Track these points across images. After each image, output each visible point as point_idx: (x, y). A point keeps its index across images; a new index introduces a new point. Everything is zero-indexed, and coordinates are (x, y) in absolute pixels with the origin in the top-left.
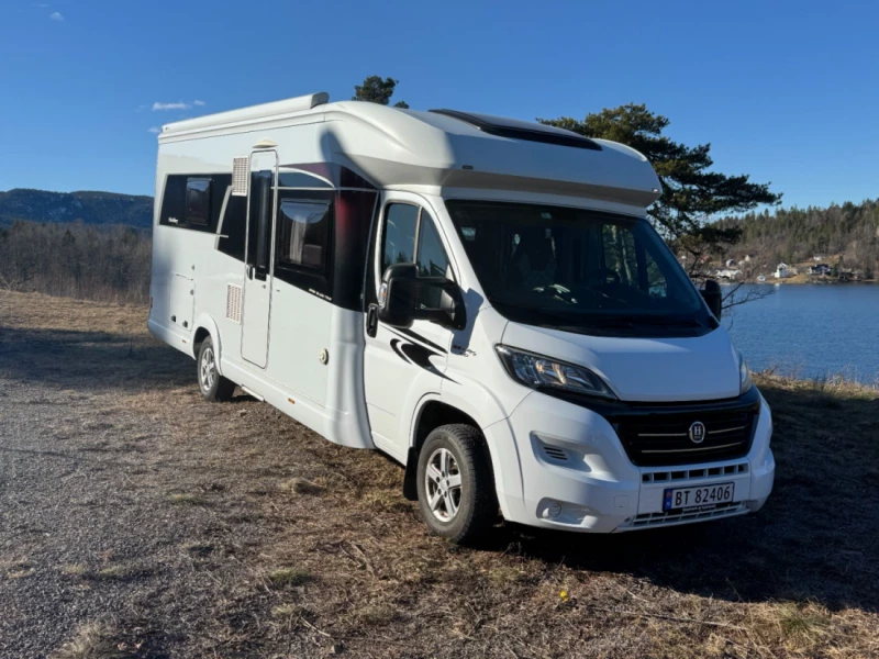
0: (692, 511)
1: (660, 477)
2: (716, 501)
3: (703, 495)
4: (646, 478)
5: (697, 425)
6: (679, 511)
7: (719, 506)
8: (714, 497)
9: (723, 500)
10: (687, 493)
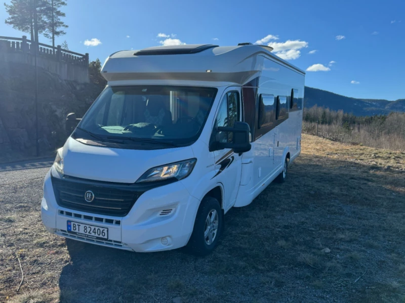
0: (81, 236)
1: (69, 214)
2: (97, 235)
3: (88, 230)
4: (62, 212)
5: (89, 193)
6: (75, 233)
7: (98, 238)
8: (95, 233)
9: (101, 236)
10: (79, 225)
